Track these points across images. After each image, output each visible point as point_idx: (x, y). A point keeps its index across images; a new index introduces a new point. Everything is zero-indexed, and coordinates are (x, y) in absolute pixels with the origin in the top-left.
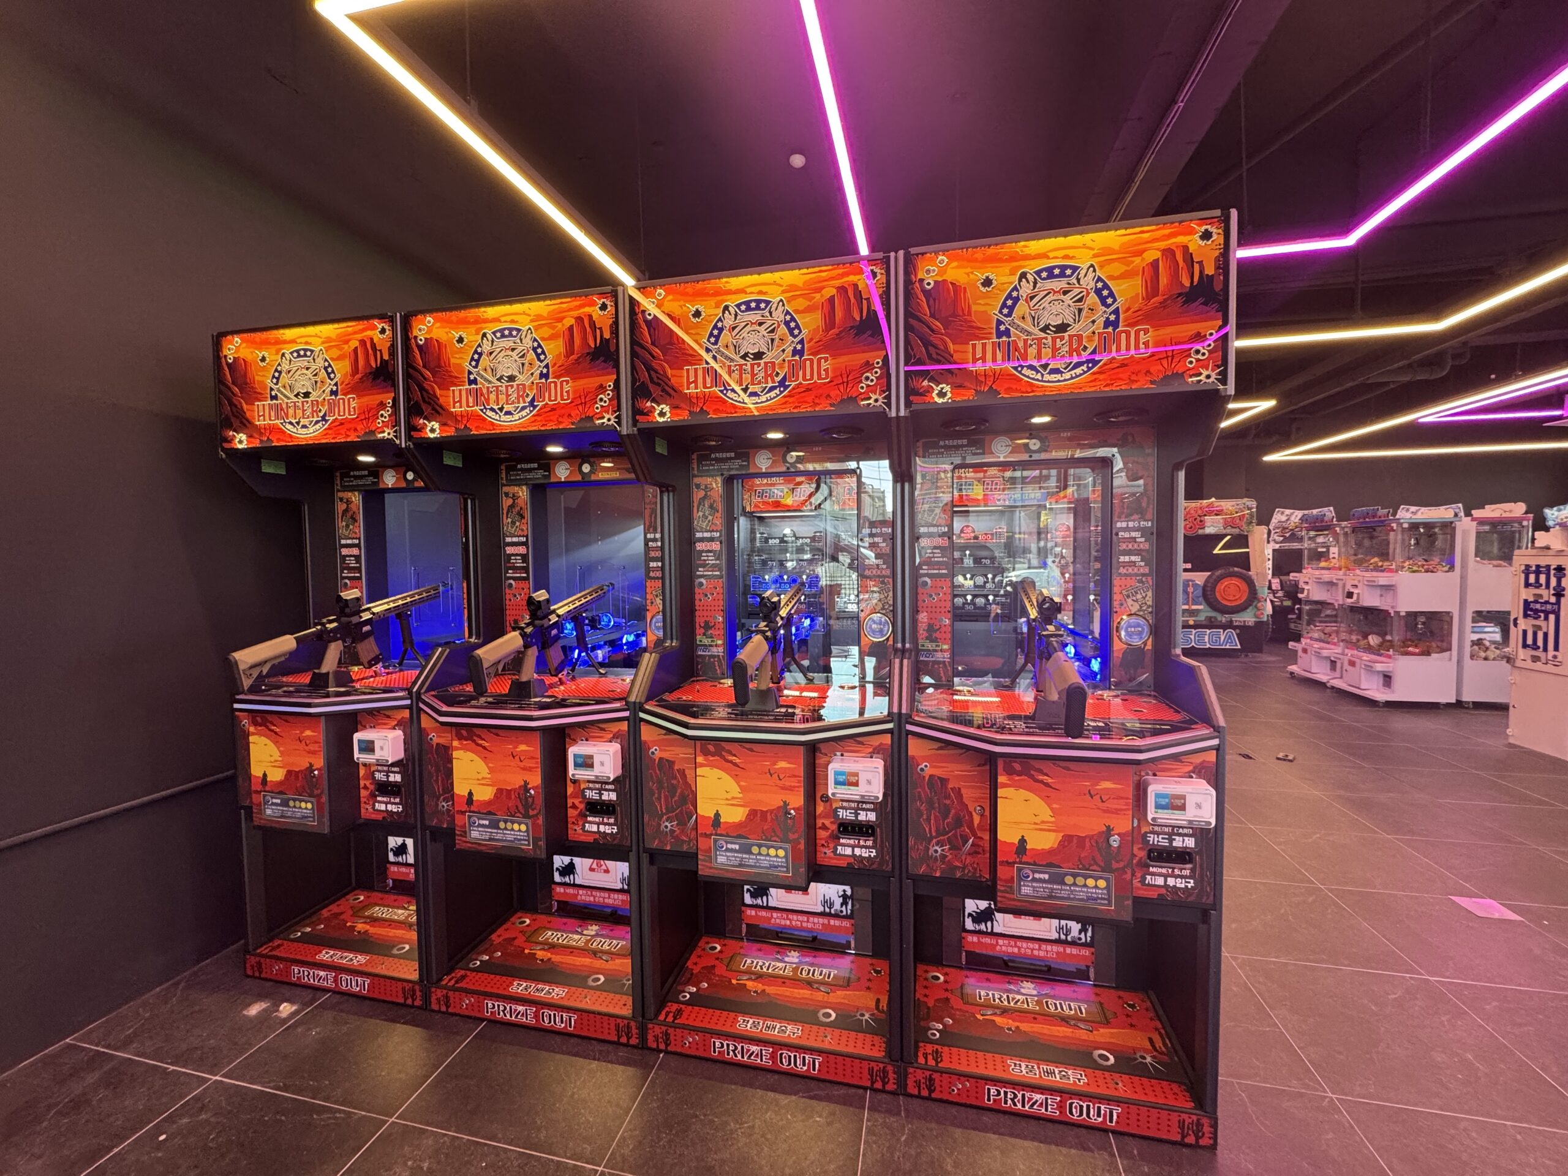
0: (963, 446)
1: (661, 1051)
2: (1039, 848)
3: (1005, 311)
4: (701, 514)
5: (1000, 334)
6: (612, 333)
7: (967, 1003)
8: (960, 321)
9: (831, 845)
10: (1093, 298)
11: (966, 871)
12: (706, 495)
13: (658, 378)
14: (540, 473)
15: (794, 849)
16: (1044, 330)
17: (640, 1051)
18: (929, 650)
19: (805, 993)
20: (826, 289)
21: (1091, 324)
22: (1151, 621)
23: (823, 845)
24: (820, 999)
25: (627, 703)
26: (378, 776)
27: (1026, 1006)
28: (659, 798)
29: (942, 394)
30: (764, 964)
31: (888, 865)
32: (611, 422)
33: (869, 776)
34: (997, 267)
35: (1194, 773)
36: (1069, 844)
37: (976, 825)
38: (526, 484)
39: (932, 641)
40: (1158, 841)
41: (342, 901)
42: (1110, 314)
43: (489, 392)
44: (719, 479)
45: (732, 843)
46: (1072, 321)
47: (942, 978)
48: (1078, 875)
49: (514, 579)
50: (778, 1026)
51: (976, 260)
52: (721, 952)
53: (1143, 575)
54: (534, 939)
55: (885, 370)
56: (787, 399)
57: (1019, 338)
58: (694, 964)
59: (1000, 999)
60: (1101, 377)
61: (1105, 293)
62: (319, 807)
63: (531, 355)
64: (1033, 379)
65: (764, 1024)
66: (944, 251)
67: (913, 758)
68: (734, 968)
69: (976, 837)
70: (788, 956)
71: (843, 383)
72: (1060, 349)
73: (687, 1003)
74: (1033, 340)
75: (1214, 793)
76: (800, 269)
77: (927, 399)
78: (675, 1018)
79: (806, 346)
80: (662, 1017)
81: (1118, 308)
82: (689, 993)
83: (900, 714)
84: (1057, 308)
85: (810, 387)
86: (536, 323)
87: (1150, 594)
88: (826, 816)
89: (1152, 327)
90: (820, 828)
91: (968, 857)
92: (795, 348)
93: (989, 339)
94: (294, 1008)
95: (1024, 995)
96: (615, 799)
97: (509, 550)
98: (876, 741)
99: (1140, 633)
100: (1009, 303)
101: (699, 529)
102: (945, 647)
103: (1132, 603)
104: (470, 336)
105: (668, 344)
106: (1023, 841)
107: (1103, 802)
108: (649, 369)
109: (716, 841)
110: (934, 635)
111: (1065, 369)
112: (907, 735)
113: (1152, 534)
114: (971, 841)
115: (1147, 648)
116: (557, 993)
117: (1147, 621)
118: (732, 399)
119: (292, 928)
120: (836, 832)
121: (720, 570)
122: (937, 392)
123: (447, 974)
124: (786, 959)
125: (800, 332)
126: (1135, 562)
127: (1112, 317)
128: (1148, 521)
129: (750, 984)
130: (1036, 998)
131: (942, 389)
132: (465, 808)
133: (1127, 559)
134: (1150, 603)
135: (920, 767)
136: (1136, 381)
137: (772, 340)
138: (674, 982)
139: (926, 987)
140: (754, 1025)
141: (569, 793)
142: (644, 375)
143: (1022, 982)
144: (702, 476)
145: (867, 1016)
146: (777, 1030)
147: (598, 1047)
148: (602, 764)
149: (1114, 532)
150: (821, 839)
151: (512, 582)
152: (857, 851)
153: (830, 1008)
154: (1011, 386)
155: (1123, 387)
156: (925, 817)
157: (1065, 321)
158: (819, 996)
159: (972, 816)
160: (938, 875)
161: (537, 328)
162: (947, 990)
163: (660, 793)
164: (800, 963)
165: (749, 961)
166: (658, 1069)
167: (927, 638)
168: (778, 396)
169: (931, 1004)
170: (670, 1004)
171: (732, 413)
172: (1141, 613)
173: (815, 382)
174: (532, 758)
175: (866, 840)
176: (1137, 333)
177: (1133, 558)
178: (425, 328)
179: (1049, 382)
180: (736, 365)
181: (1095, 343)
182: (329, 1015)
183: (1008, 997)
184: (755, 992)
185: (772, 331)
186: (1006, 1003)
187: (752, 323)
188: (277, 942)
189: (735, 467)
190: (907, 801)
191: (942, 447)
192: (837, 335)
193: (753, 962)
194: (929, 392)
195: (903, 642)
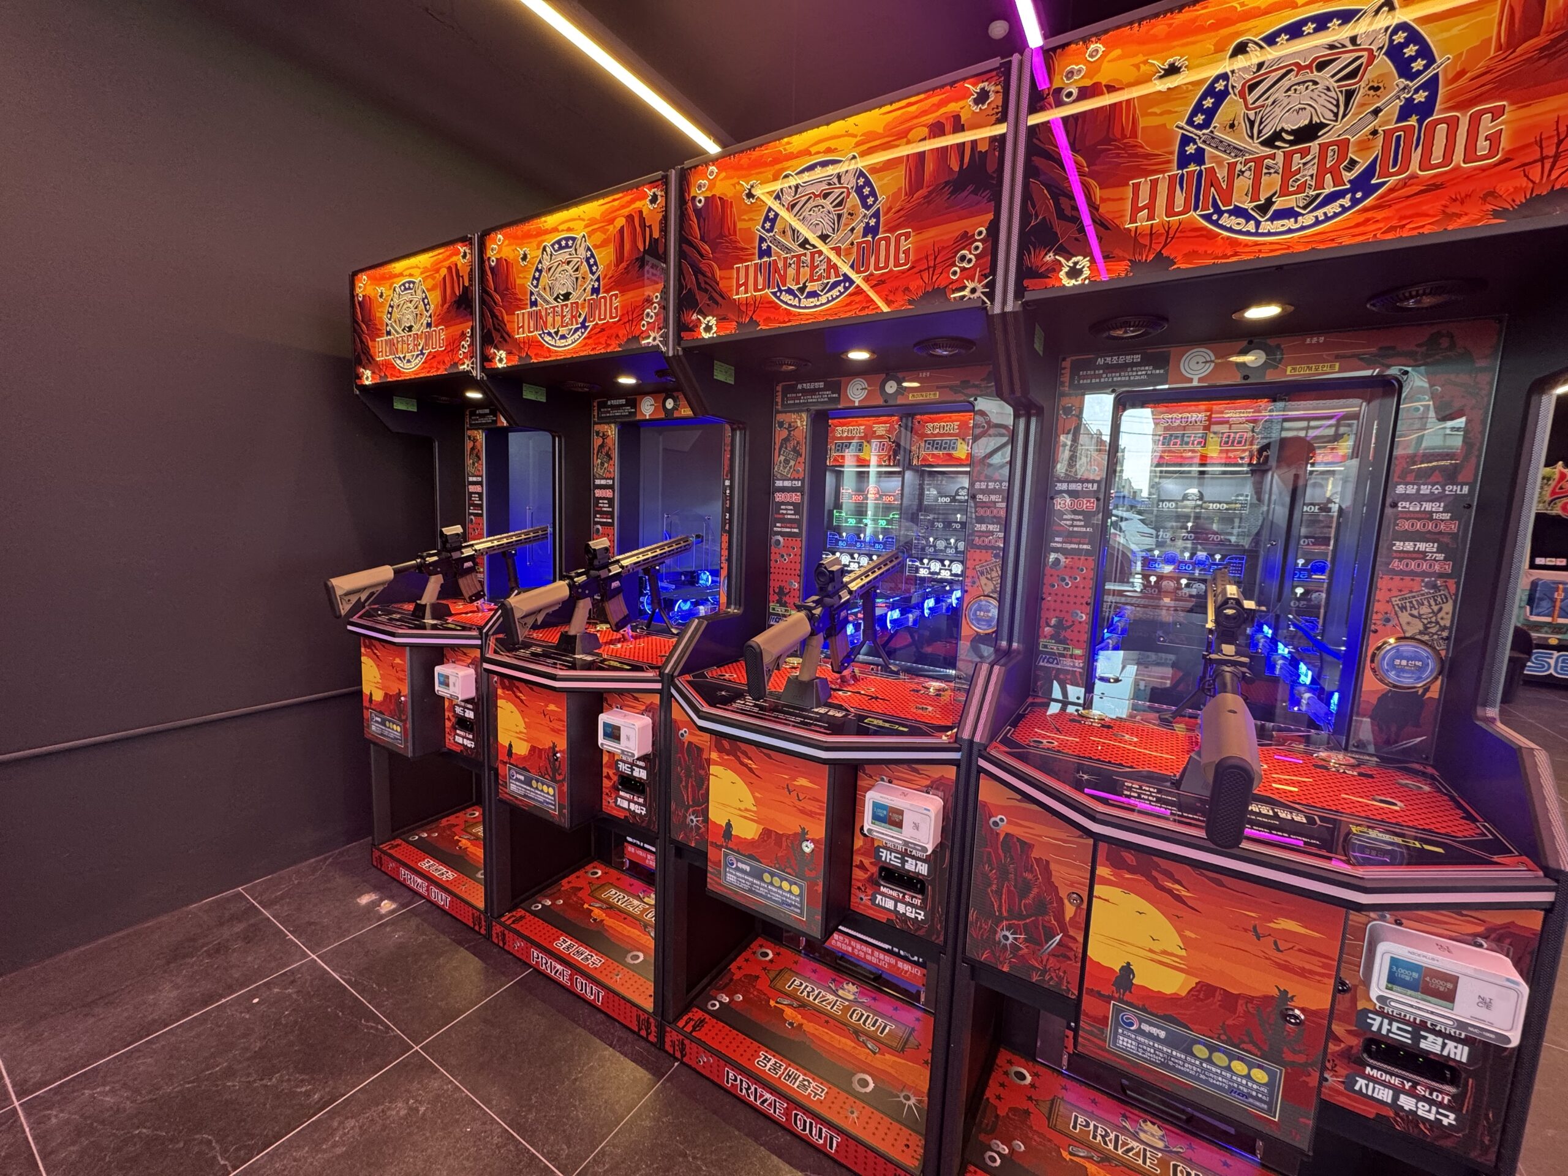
0: (1133, 365)
1: (677, 1059)
2: (1156, 989)
3: (1199, 119)
4: (782, 458)
5: (1184, 161)
6: (661, 231)
7: (1054, 1128)
8: (1118, 148)
9: (870, 892)
10: (1384, 65)
11: (1047, 978)
12: (789, 434)
13: (706, 283)
14: (628, 409)
15: (810, 889)
16: (1269, 142)
17: (657, 1051)
18: (1054, 654)
19: (847, 1043)
20: (913, 131)
21: (1371, 117)
22: (1443, 653)
23: (859, 888)
24: (862, 1057)
25: (661, 674)
26: (458, 710)
27: (1140, 1162)
28: (686, 787)
29: (1074, 273)
30: (813, 990)
31: (938, 938)
32: (657, 342)
33: (917, 818)
34: (1193, 43)
35: (1486, 938)
36: (1207, 998)
37: (1067, 919)
38: (615, 423)
39: (1059, 642)
40: (1389, 1031)
41: (460, 814)
42: (1416, 91)
43: (547, 314)
44: (804, 415)
45: (743, 863)
46: (1331, 116)
47: (1029, 1079)
48: (1217, 1049)
49: (602, 524)
50: (800, 1079)
51: (1155, 39)
52: (771, 961)
53: (1441, 576)
54: (596, 894)
55: (989, 244)
56: (852, 298)
57: (1220, 163)
58: (738, 968)
59: (1103, 1137)
60: (1379, 215)
61: (1410, 51)
62: (405, 730)
63: (585, 267)
64: (1240, 232)
65: (786, 1069)
66: (1097, 35)
67: (985, 804)
68: (778, 986)
69: (1066, 935)
70: (843, 989)
71: (928, 268)
72: (1299, 171)
73: (713, 1014)
74: (1246, 162)
75: (1525, 989)
76: (880, 107)
77: (1051, 282)
78: (694, 1030)
79: (882, 219)
80: (681, 1024)
81: (1436, 77)
82: (720, 1002)
83: (971, 742)
84: (1304, 95)
85: (883, 278)
86: (590, 229)
87: (1448, 607)
88: (866, 854)
89: (1512, 103)
90: (857, 866)
91: (1052, 959)
92: (868, 223)
93: (1163, 172)
94: (394, 906)
95: (1142, 1142)
96: (645, 777)
97: (598, 493)
98: (936, 772)
99: (1421, 669)
100: (1208, 103)
101: (779, 476)
102: (1078, 652)
103: (1410, 619)
104: (531, 250)
105: (717, 238)
106: (1127, 970)
107: (1278, 950)
108: (697, 271)
109: (726, 855)
110: (1063, 634)
111: (1305, 208)
112: (979, 772)
113: (1469, 506)
114: (1058, 938)
115: (1428, 695)
116: (592, 960)
117: (1437, 652)
118: (786, 303)
119: (412, 831)
120: (876, 875)
121: (800, 527)
122: (1066, 269)
123: (509, 911)
124: (840, 992)
125: (876, 199)
126: (1424, 553)
127: (1421, 97)
128: (1462, 484)
129: (788, 1011)
130: (1160, 1155)
131: (1076, 263)
132: (506, 759)
133: (1409, 546)
134: (1447, 623)
135: (993, 819)
136: (1459, 216)
137: (839, 216)
138: (709, 984)
139: (1002, 1085)
140: (775, 1068)
141: (604, 761)
142: (691, 281)
143: (1145, 1121)
144: (786, 412)
145: (912, 1101)
146: (797, 1083)
147: (621, 1033)
148: (628, 738)
149: (1389, 501)
150: (858, 880)
151: (599, 527)
152: (901, 908)
153: (870, 1075)
154: (1196, 248)
155: (1426, 231)
156: (994, 887)
157: (1315, 120)
158: (862, 1054)
159: (1063, 904)
160: (1006, 969)
161: (590, 234)
162: (1030, 1098)
163: (687, 783)
164: (855, 1001)
165: (797, 982)
166: (667, 1080)
167: (1052, 637)
168: (841, 294)
169: (1002, 1113)
170: (695, 1010)
171: (784, 322)
172: (1426, 638)
173: (891, 270)
174: (560, 720)
175: (913, 897)
176: (1475, 121)
177: (1422, 546)
178: (499, 247)
179: (1269, 234)
180: (793, 257)
181: (1377, 151)
182: (414, 922)
183: (1117, 1137)
184: (791, 1024)
185: (840, 204)
186: (1111, 1147)
187: (816, 196)
188: (398, 841)
189: (822, 399)
190: (971, 860)
191: (1099, 367)
192: (925, 197)
193: (801, 984)
194: (1054, 270)
195: (1010, 641)
